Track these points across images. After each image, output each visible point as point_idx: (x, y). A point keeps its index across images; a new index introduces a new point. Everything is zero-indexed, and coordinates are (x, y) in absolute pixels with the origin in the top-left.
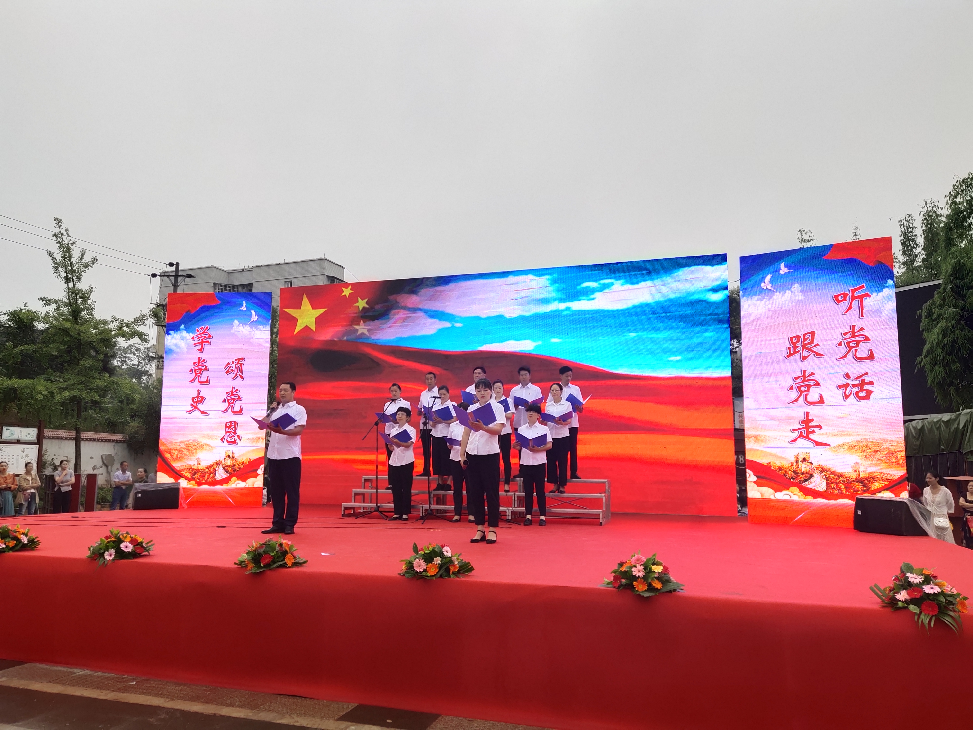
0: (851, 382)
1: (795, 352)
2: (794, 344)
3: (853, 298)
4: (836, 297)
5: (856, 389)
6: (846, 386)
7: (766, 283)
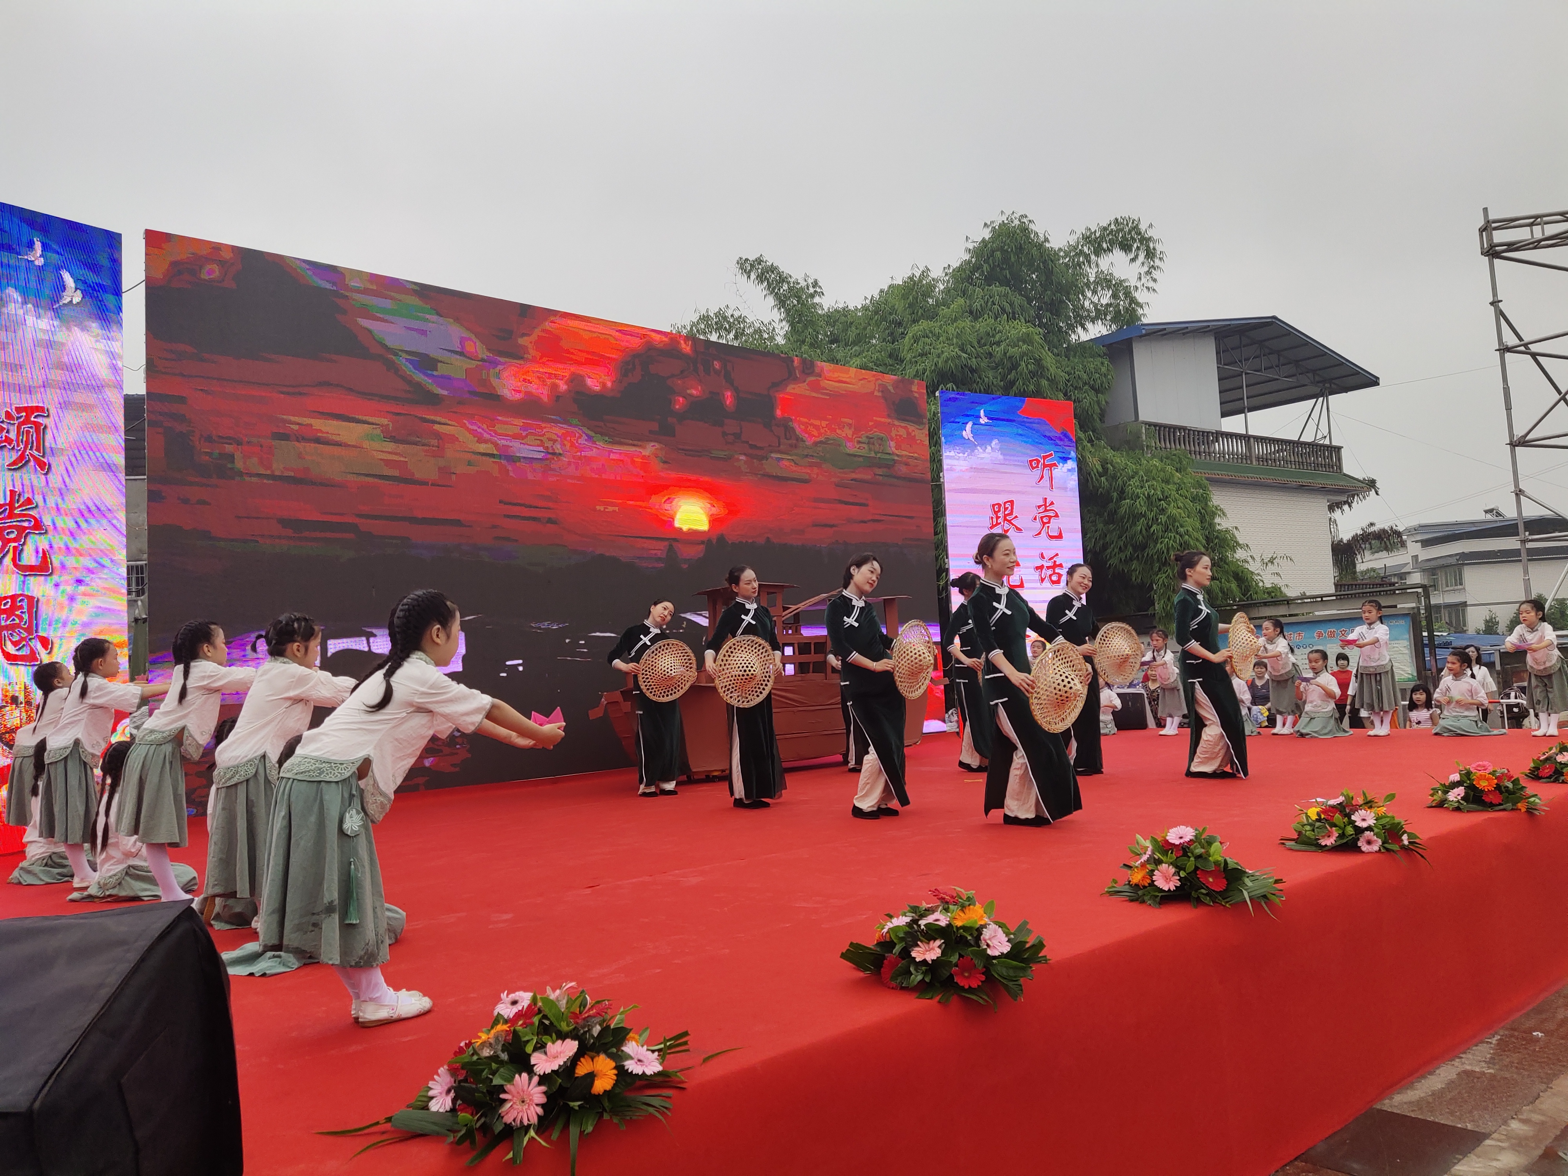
0: (1046, 564)
1: (998, 524)
2: (996, 513)
3: (1045, 466)
4: (1031, 461)
5: (1050, 572)
6: (1041, 567)
7: (967, 433)
